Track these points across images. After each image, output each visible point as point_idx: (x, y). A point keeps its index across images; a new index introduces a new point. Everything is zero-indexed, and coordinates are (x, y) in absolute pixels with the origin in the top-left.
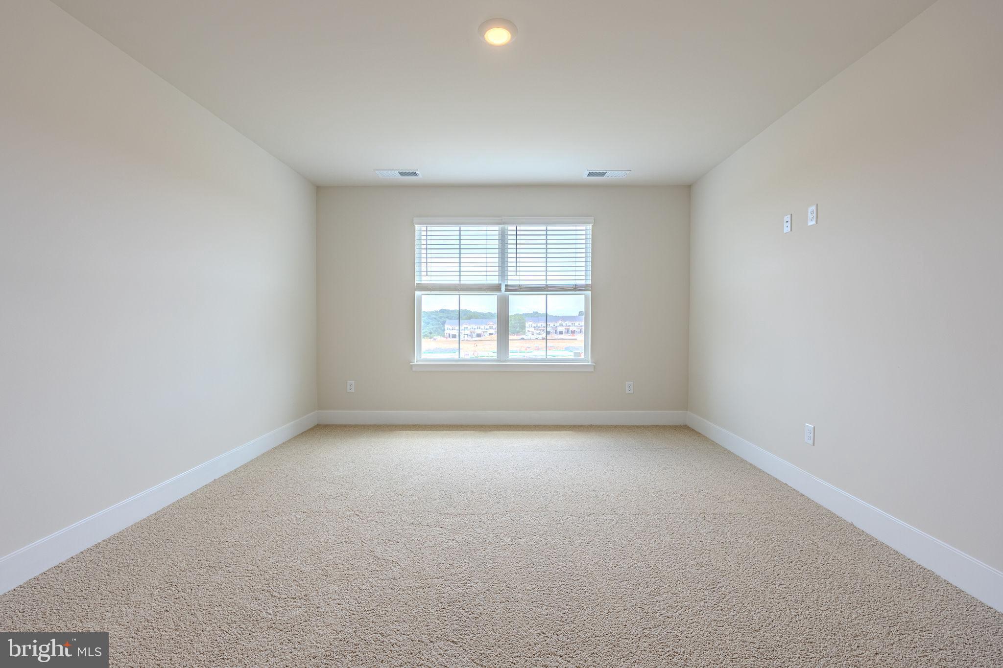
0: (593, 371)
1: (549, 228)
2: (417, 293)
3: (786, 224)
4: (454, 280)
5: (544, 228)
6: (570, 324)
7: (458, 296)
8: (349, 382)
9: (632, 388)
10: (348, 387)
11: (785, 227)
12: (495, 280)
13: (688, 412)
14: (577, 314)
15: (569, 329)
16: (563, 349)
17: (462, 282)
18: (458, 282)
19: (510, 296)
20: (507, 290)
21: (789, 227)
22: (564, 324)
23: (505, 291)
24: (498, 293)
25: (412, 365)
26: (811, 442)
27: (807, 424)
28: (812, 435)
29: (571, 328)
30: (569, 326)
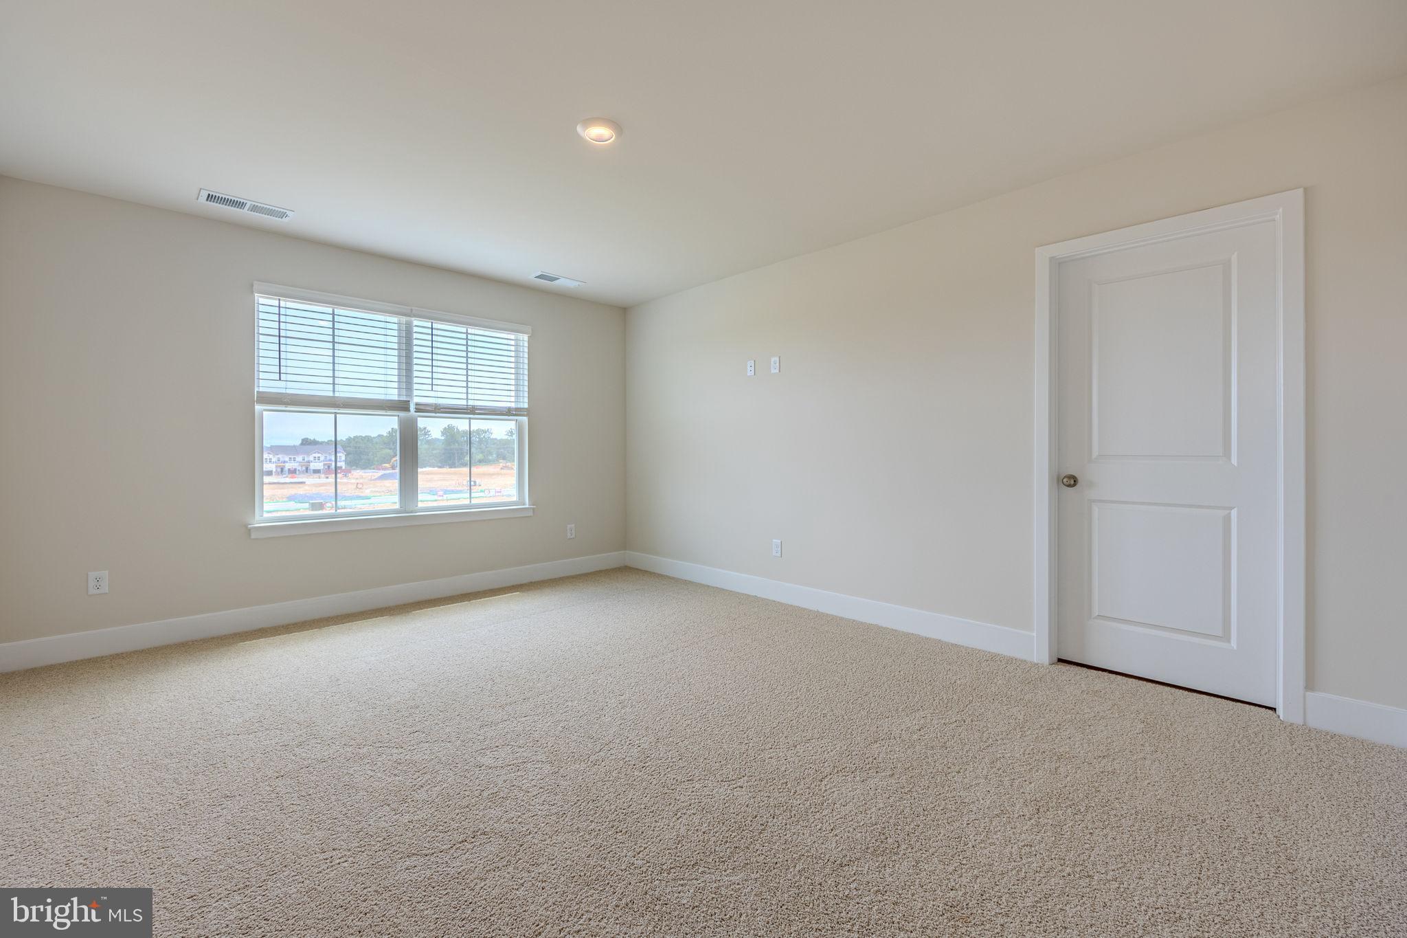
0: (532, 515)
1: (470, 331)
2: (258, 407)
3: (749, 368)
4: (325, 391)
5: (464, 330)
6: (287, 459)
7: (333, 415)
8: (92, 575)
9: (573, 531)
10: (92, 583)
11: (749, 371)
12: (393, 395)
13: (627, 552)
14: (298, 442)
15: (284, 466)
16: (284, 500)
17: (337, 394)
18: (331, 394)
19: (418, 418)
20: (418, 410)
21: (753, 371)
22: (274, 460)
23: (416, 412)
24: (402, 414)
25: (250, 530)
26: (779, 554)
27: (774, 540)
28: (779, 549)
29: (288, 466)
30: (284, 462)
